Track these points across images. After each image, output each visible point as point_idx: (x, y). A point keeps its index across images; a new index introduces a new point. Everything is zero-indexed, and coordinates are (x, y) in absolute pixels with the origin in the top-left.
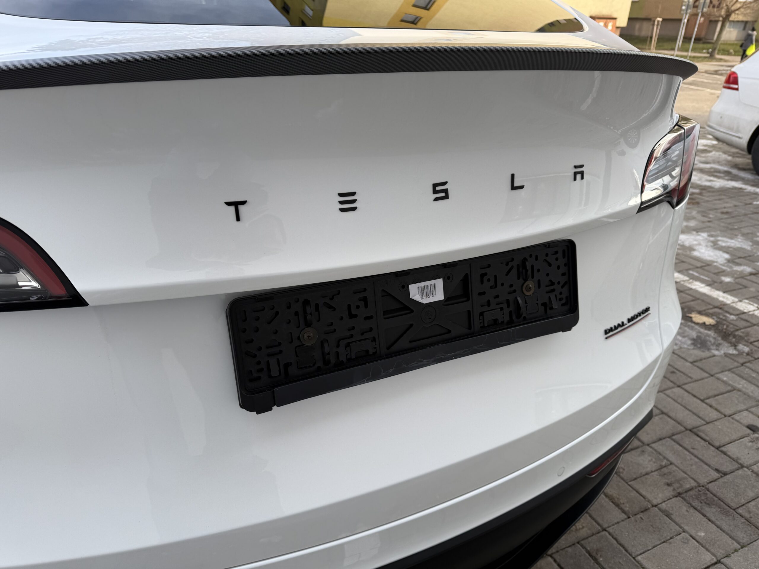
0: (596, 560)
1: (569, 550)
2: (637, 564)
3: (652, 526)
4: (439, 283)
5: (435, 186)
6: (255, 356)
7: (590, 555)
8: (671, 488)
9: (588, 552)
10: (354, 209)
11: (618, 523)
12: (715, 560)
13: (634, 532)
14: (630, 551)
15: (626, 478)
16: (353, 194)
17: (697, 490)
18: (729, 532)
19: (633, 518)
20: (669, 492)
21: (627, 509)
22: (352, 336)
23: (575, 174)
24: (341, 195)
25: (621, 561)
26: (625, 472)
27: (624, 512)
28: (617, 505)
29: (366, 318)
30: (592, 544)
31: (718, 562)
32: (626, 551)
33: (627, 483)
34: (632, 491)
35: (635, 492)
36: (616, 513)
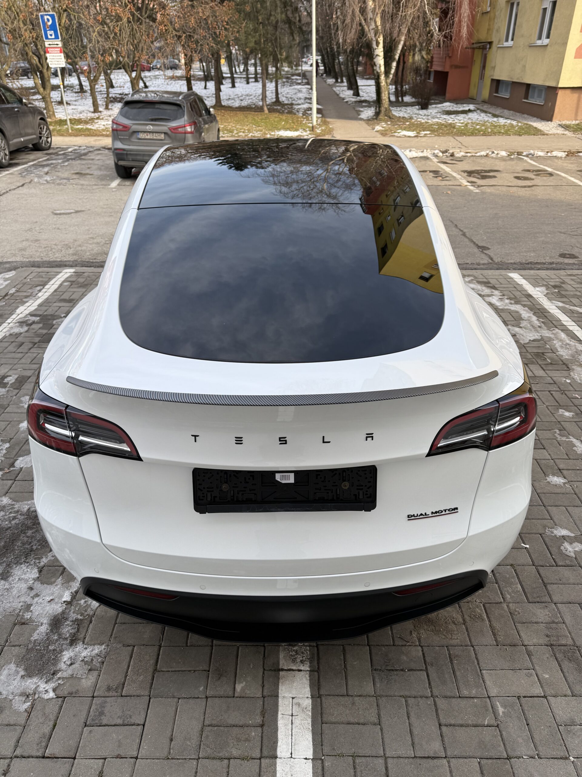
0: (451, 661)
1: (437, 648)
2: (480, 674)
3: (510, 656)
4: (292, 475)
5: (280, 438)
6: (202, 490)
7: (450, 657)
8: (548, 639)
9: (450, 654)
10: (242, 443)
11: (486, 645)
12: (543, 695)
13: (493, 655)
14: (480, 665)
15: (516, 620)
16: (242, 438)
17: (569, 647)
18: (571, 684)
19: (499, 647)
20: (544, 640)
21: (499, 639)
22: (245, 491)
23: (367, 437)
24: (236, 438)
25: (469, 668)
26: (518, 616)
27: (496, 640)
28: (494, 635)
29: (253, 484)
30: (455, 651)
31: (545, 697)
32: (478, 664)
33: (514, 623)
34: (514, 630)
35: (516, 631)
36: (489, 639)
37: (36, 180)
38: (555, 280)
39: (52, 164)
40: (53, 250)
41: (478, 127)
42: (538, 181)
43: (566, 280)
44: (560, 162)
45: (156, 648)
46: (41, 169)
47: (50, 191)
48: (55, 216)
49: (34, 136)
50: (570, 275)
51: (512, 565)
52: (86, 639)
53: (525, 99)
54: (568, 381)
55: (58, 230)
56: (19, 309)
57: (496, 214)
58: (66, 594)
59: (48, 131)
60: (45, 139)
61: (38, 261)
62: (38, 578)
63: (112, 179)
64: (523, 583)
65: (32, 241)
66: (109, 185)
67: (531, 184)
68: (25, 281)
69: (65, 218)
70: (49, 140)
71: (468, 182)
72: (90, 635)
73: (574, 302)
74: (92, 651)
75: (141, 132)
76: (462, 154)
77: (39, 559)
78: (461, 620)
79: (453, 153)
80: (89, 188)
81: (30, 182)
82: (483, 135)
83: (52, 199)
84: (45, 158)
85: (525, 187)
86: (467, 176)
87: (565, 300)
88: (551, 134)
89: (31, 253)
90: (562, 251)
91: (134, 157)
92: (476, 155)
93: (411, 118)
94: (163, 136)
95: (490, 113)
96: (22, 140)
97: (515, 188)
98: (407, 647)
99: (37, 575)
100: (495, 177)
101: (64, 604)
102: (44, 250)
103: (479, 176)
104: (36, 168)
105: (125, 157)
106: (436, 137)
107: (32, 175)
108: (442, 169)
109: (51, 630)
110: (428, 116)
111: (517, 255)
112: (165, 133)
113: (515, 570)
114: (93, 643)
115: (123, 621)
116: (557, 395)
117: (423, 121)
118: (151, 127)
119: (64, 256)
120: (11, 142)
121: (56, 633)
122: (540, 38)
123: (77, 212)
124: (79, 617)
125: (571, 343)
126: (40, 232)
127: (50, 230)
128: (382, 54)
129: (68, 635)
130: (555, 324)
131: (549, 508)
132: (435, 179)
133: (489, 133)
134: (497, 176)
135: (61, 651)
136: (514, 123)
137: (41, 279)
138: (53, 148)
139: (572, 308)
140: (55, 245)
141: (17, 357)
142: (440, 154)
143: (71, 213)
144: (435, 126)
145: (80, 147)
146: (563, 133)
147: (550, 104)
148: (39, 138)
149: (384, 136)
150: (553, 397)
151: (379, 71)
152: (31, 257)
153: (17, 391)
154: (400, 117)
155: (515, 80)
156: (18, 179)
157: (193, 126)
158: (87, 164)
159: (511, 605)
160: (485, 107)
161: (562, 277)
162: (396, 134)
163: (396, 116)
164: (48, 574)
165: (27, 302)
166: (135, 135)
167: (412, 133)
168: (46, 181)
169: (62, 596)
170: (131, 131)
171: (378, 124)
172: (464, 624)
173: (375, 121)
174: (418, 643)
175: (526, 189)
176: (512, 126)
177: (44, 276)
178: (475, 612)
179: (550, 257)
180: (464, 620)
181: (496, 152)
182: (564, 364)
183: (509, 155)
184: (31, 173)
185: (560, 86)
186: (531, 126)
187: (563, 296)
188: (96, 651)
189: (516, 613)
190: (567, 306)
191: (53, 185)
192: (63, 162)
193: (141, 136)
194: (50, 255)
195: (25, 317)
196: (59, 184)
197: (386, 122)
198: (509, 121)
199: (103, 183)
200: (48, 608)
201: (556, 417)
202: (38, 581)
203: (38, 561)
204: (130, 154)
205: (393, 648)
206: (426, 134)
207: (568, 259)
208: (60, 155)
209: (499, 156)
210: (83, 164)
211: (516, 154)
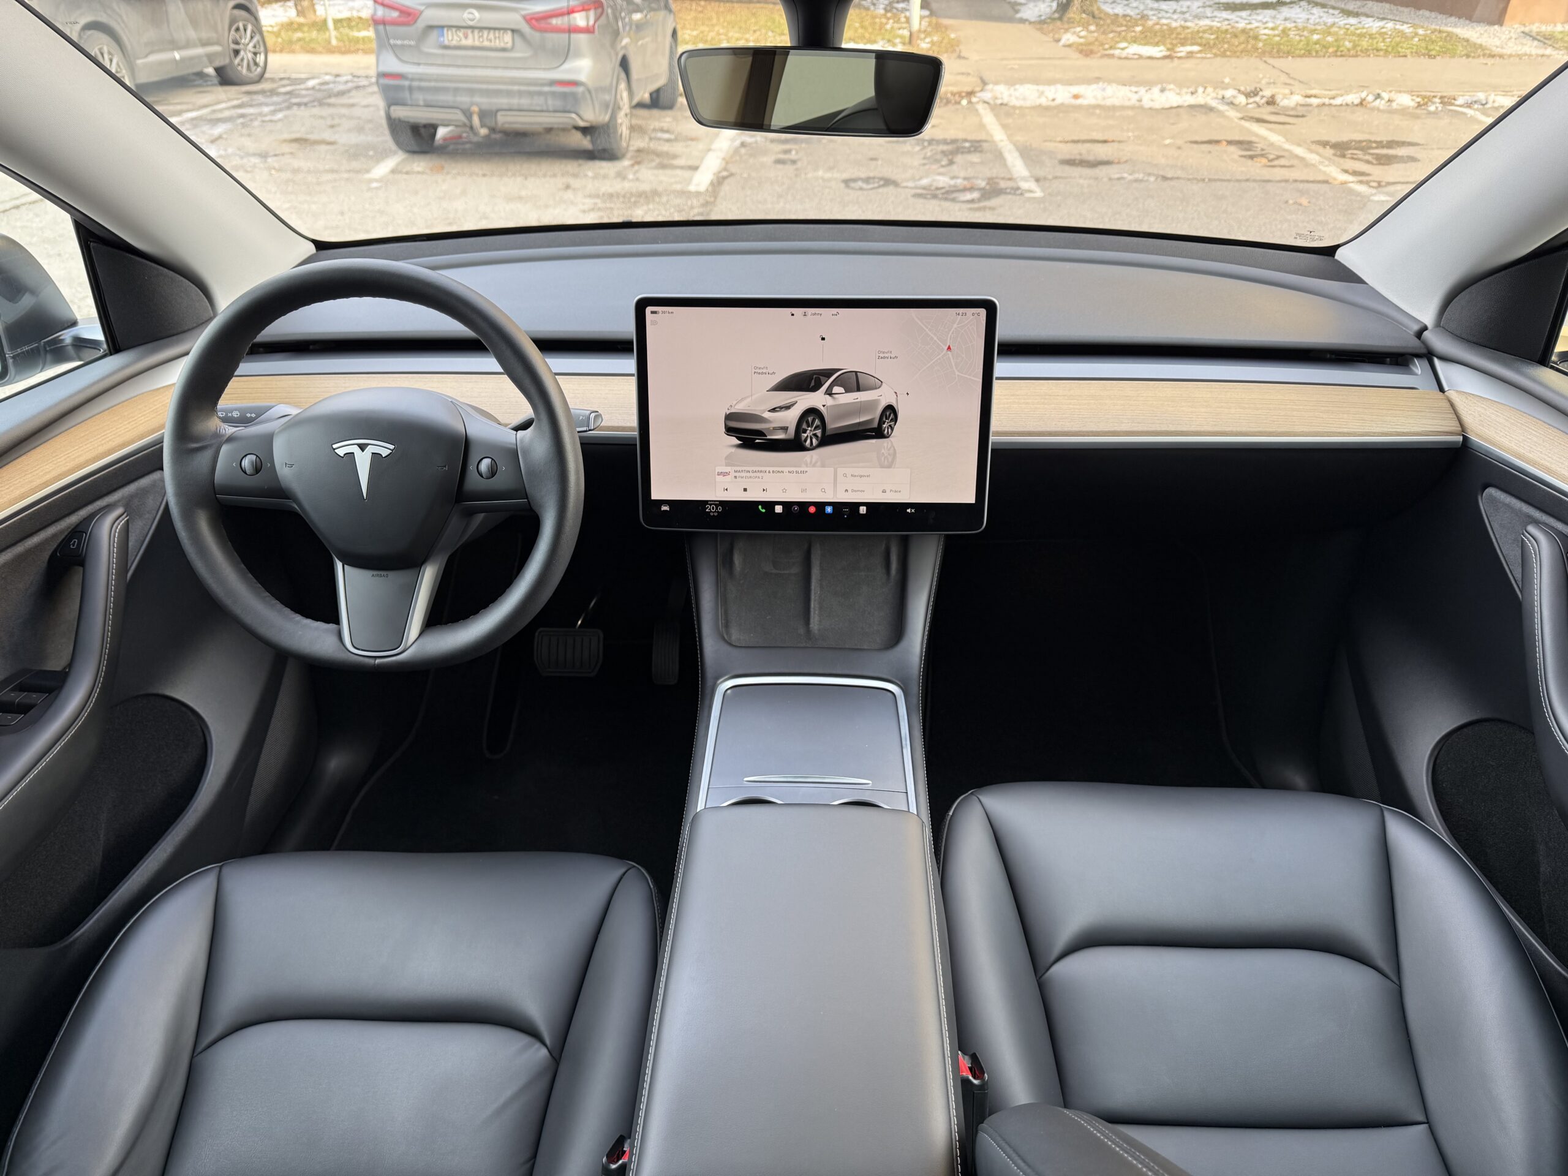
39: (244, 116)
41: (1316, 37)
49: (217, 48)
59: (257, 38)
60: (250, 56)
63: (381, 155)
66: (368, 171)
70: (261, 59)
71: (1346, 171)
75: (450, 27)
76: (1297, 99)
79: (1273, 97)
82: (1335, 54)
84: (235, 102)
86: (1335, 155)
88: (1510, 56)
91: (430, 97)
92: (1332, 101)
93: (1144, 17)
94: (508, 38)
95: (1334, 8)
96: (177, 55)
100: (1410, 159)
103: (1368, 157)
105: (407, 94)
106: (1219, 59)
108: (1257, 135)
110: (1183, 13)
112: (513, 31)
117: (1174, 24)
118: (476, 14)
120: (139, 62)
132: (1250, 162)
133: (1349, 50)
134: (1418, 156)
136: (1406, 29)
138: (272, 80)
142: (1241, 99)
144: (1206, 36)
145: (337, 76)
146: (1541, 52)
148: (232, 55)
149: (1087, 55)
154: (1116, 15)
157: (592, 14)
162: (1117, 52)
163: (1107, 14)
166: (434, 35)
167: (1157, 49)
170: (421, 24)
171: (1067, 30)
173: (1059, 23)
176: (1402, 34)
181: (1386, 96)
183: (1419, 105)
186: (1450, 35)
192: (274, 112)
193: (451, 38)
197: (1085, 26)
198: (1390, 25)
199: (355, 165)
204: (420, 89)
206: (1191, 52)
208: (278, 94)
209: (1394, 105)
210: (322, 117)
211: (1437, 100)
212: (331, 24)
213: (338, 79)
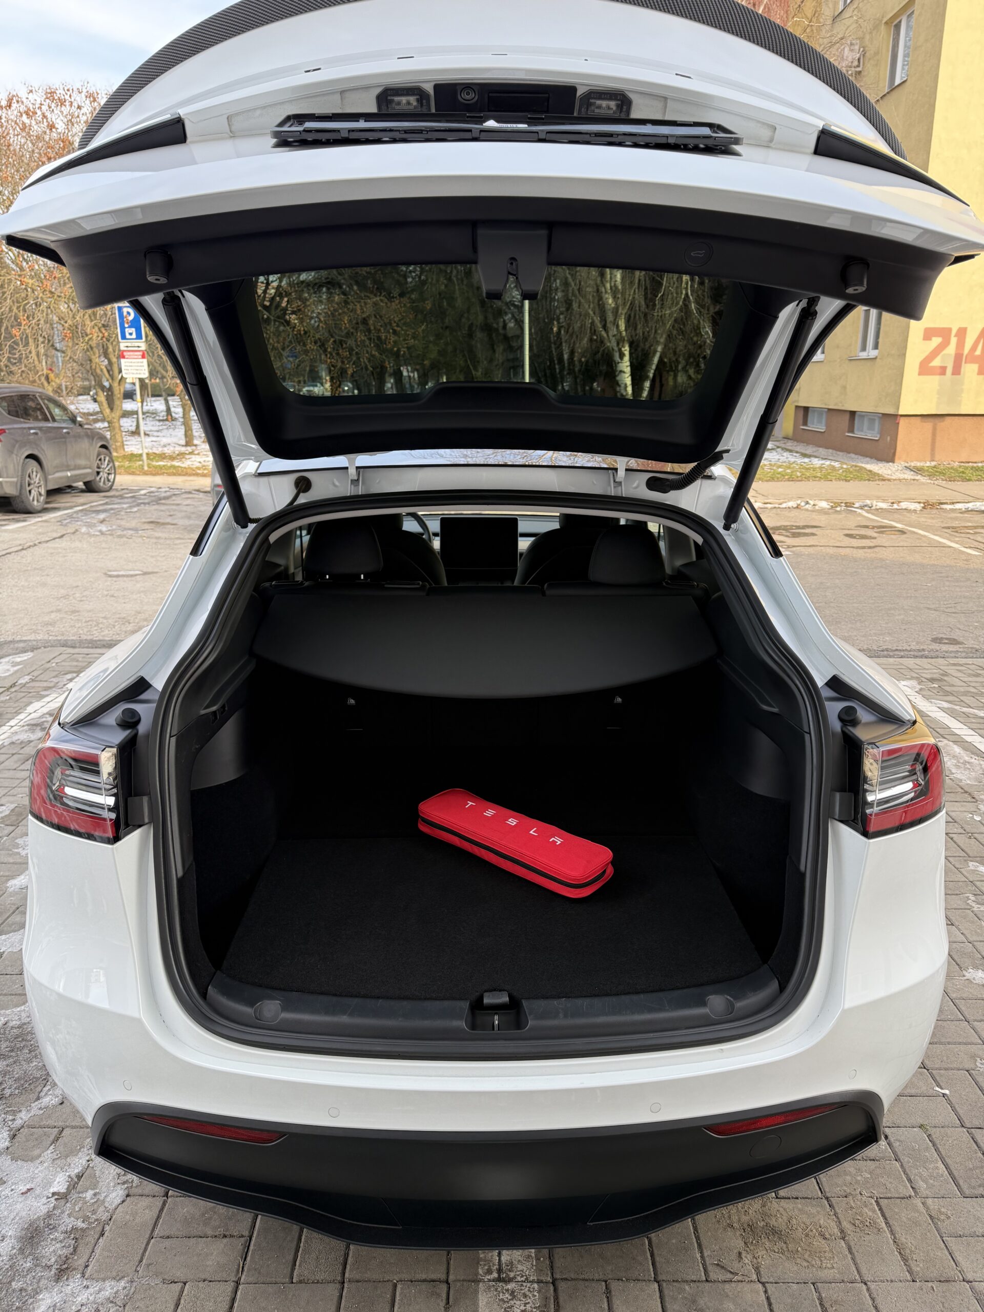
1: (795, 1286)
3: (943, 1303)
7: (822, 1305)
9: (820, 1299)
11: (892, 1281)
13: (908, 1301)
15: (943, 1230)
19: (918, 1284)
21: (915, 1269)
26: (947, 1222)
27: (910, 1272)
28: (905, 1260)
30: (833, 1292)
33: (942, 1237)
34: (942, 1249)
35: (946, 1252)
36: (896, 1269)
37: (84, 530)
38: (930, 671)
39: (112, 509)
40: (101, 626)
41: (780, 470)
42: (883, 540)
43: (949, 671)
44: (914, 517)
45: (230, 1287)
46: (93, 515)
47: (104, 545)
48: (110, 579)
49: (89, 471)
50: (954, 665)
51: (921, 1126)
52: (89, 1268)
53: (849, 432)
54: (978, 818)
55: (113, 598)
56: (32, 705)
57: (821, 583)
58: (58, 1180)
59: (111, 465)
60: (106, 475)
61: (72, 640)
62: (8, 1148)
64: (949, 1161)
65: (66, 612)
67: (872, 545)
68: (48, 665)
69: (124, 581)
70: (111, 477)
72: (98, 1261)
73: (967, 702)
74: (100, 1291)
76: (759, 504)
77: (14, 1113)
78: (836, 1231)
80: (168, 542)
81: (74, 533)
82: (788, 480)
83: (107, 555)
84: (102, 502)
85: (864, 548)
87: (951, 698)
88: (894, 480)
89: (63, 630)
90: (936, 634)
92: (780, 506)
95: (797, 452)
96: (69, 474)
97: (848, 549)
98: (733, 1285)
99: (7, 1144)
100: (813, 534)
101: (53, 1200)
102: (84, 625)
103: (788, 534)
104: (86, 515)
107: (79, 523)
109: (21, 1251)
111: (863, 639)
113: (929, 1136)
114: (102, 1276)
115: (167, 1233)
116: (961, 840)
119: (118, 634)
120: (50, 477)
121: (30, 1254)
122: (864, 348)
123: (145, 574)
124: (80, 1224)
125: (973, 760)
126: (81, 601)
127: (98, 597)
128: (628, 370)
129: (53, 1260)
130: (942, 733)
131: (975, 1023)
133: (798, 477)
134: (817, 533)
135: (37, 1292)
136: (837, 465)
137: (75, 664)
138: (117, 490)
139: (965, 710)
140: (105, 618)
141: (18, 777)
143: (136, 575)
145: (160, 488)
146: (913, 477)
147: (889, 438)
148: (96, 474)
150: (955, 842)
151: (624, 394)
152: (63, 635)
153: (12, 828)
155: (830, 407)
156: (55, 528)
158: (169, 510)
159: (929, 1201)
160: (789, 445)
161: (942, 667)
164: (28, 1141)
165: (47, 695)
168: (100, 531)
169: (50, 1184)
172: (843, 1238)
174: (754, 1277)
175: (866, 550)
176: (833, 467)
177: (80, 659)
178: (861, 1214)
179: (918, 643)
180: (842, 1231)
181: (812, 502)
182: (966, 792)
183: (832, 507)
184: (77, 521)
185: (901, 412)
186: (861, 468)
187: (947, 693)
188: (107, 1293)
189: (943, 1217)
190: (957, 708)
191: (110, 537)
192: (131, 507)
194: (95, 632)
195: (40, 717)
196: (120, 536)
198: (828, 463)
200: (19, 1206)
201: (965, 873)
202: (7, 1154)
203: (11, 1118)
205: (707, 1285)
207: (947, 646)
208: (127, 498)
209: (817, 507)
210: (162, 511)
211: (843, 505)
212: (145, 457)
213: (160, 490)
